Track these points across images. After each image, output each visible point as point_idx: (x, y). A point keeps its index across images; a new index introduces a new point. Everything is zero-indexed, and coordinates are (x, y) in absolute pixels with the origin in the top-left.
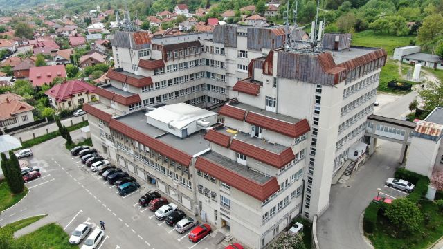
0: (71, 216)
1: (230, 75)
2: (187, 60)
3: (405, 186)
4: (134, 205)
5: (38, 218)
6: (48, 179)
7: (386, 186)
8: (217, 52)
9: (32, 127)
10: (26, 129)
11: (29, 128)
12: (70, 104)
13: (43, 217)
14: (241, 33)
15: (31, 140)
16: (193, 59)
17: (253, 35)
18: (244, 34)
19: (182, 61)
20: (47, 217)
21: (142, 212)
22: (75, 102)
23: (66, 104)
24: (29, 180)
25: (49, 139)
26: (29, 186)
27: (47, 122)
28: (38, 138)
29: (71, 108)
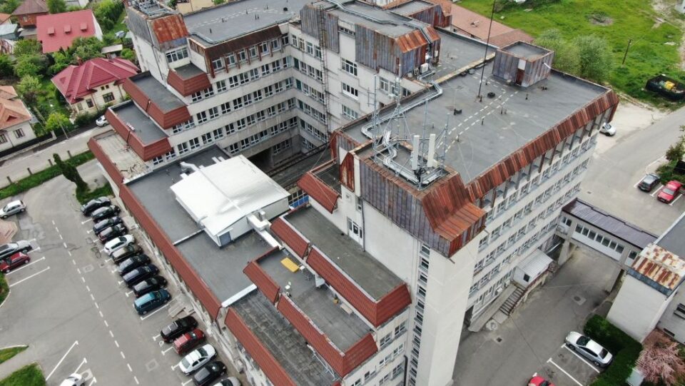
0: (60, 353)
1: (331, 96)
2: (256, 64)
3: (596, 355)
4: (154, 338)
5: (15, 351)
6: (40, 266)
7: (564, 346)
8: (310, 50)
9: (31, 147)
10: (23, 151)
11: (27, 149)
12: (90, 104)
13: (21, 349)
14: (346, 30)
15: (25, 179)
16: (267, 60)
17: (365, 39)
18: (351, 32)
19: (245, 69)
20: (27, 350)
21: (163, 353)
22: (99, 99)
23: (84, 105)
24: (11, 269)
25: (52, 177)
26: (12, 280)
27: (54, 137)
28: (36, 174)
29: (92, 111)
